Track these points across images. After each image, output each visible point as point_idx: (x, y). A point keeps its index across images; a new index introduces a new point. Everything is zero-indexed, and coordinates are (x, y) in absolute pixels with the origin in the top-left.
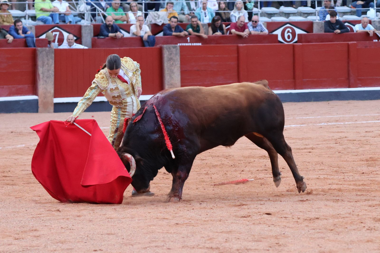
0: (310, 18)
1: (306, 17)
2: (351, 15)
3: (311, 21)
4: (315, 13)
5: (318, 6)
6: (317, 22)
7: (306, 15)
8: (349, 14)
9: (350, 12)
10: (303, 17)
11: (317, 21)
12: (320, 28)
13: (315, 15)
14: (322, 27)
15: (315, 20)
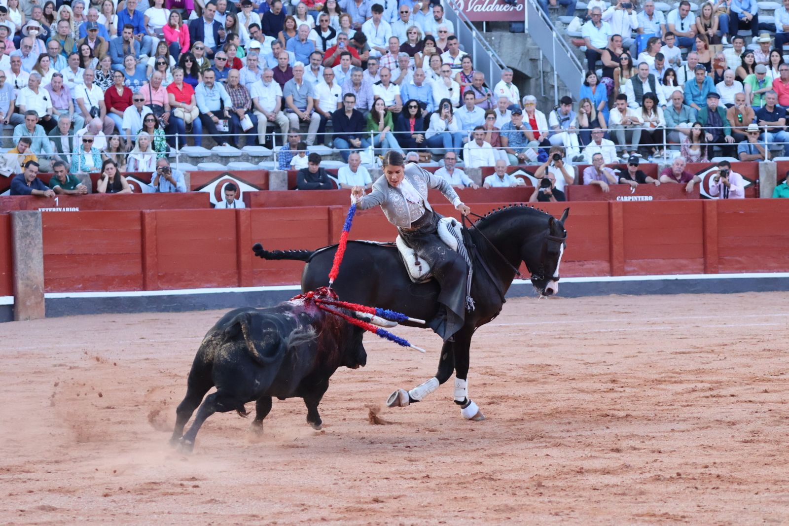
0: (264, 165)
1: (257, 163)
2: (333, 160)
3: (266, 169)
4: (272, 156)
5: (276, 145)
6: (275, 172)
7: (257, 160)
8: (329, 157)
9: (331, 155)
10: (251, 163)
11: (276, 170)
12: (281, 182)
13: (273, 160)
14: (284, 180)
15: (273, 168)
